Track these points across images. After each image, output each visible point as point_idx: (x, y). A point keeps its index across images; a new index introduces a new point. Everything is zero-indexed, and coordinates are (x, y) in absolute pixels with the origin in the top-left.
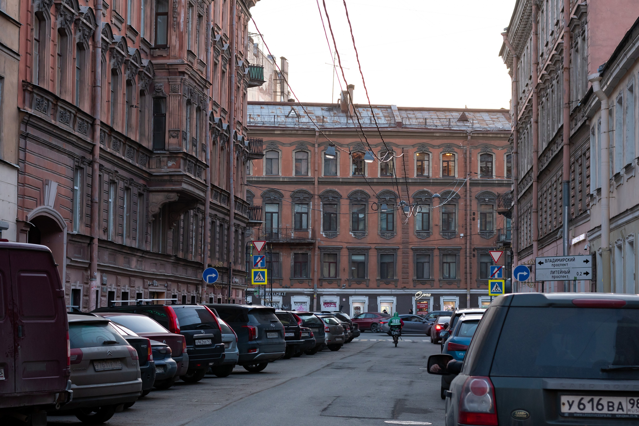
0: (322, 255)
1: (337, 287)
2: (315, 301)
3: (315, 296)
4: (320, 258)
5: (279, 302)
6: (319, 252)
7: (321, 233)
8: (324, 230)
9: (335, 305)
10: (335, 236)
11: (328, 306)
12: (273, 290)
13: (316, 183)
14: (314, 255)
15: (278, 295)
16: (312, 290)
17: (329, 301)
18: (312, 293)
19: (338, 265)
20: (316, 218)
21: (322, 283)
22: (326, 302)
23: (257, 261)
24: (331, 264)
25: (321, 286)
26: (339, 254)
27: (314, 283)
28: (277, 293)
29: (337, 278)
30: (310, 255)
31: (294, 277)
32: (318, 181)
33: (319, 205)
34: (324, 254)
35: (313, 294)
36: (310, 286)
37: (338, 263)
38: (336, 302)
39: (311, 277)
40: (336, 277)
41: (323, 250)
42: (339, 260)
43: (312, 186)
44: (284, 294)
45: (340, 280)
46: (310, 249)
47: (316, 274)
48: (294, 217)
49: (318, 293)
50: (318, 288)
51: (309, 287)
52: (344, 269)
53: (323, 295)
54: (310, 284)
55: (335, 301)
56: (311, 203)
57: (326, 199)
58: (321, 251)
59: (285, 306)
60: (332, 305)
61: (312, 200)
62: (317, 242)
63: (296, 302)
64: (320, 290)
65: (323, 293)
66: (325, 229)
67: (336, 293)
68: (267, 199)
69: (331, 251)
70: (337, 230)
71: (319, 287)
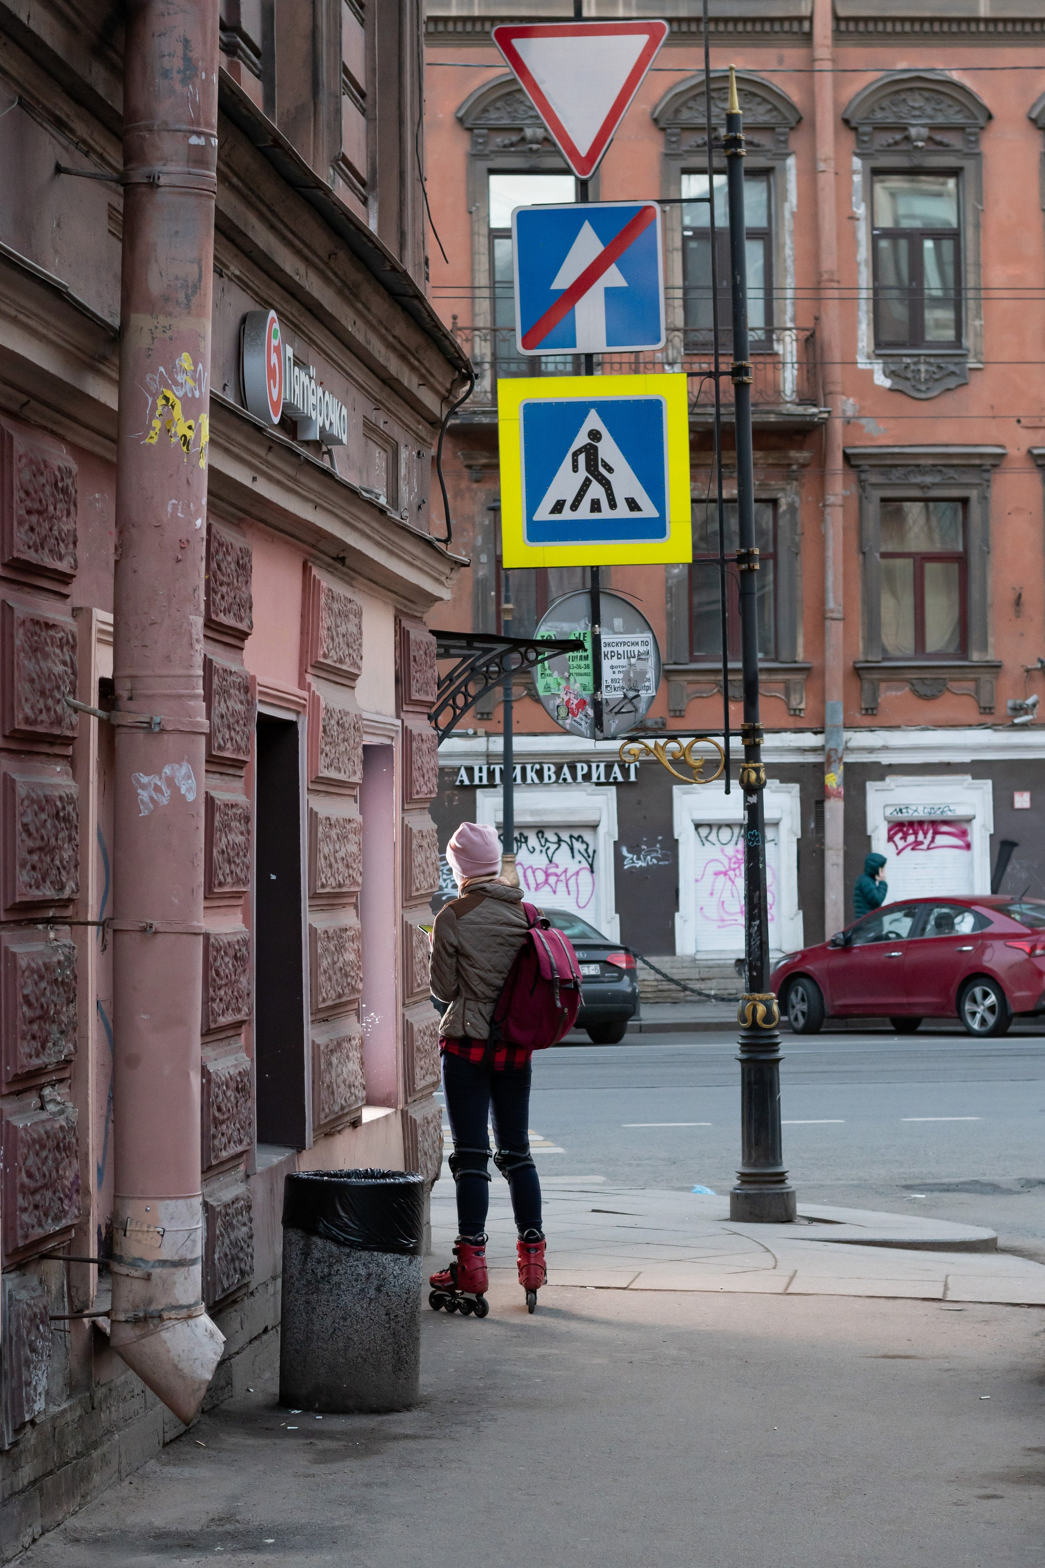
0: (873, 509)
1: (974, 716)
2: (835, 810)
3: (833, 779)
4: (860, 529)
5: (594, 827)
6: (854, 489)
7: (862, 363)
8: (878, 344)
9: (963, 834)
10: (952, 382)
11: (916, 845)
12: (520, 744)
13: (823, 28)
14: (820, 516)
15: (587, 777)
16: (810, 740)
17: (921, 814)
18: (811, 758)
19: (975, 572)
20: (829, 262)
21: (875, 696)
22: (905, 816)
23: (564, 280)
24: (931, 569)
25: (871, 711)
26: (984, 499)
27: (822, 698)
28: (573, 769)
29: (976, 656)
30: (792, 508)
31: (693, 659)
32: (837, 19)
33: (842, 175)
34: (883, 500)
35: (820, 770)
36: (795, 713)
37: (974, 559)
38: (969, 820)
39: (800, 655)
40: (964, 649)
41: (874, 478)
42: (986, 541)
43: (793, 55)
44: (625, 771)
45: (996, 667)
46: (787, 472)
47: (835, 632)
48: (678, 257)
49: (850, 759)
50: (848, 727)
51: (791, 722)
52: (1018, 601)
53: (881, 772)
54: (799, 701)
55: (961, 811)
56: (791, 162)
57: (888, 138)
58: (861, 483)
59: (635, 849)
60: (940, 840)
61: (797, 142)
62: (838, 424)
63: (710, 826)
64: (860, 738)
65: (885, 759)
66: (885, 337)
67: (967, 758)
68: (499, 140)
69: (928, 479)
70: (968, 342)
71: (859, 718)
